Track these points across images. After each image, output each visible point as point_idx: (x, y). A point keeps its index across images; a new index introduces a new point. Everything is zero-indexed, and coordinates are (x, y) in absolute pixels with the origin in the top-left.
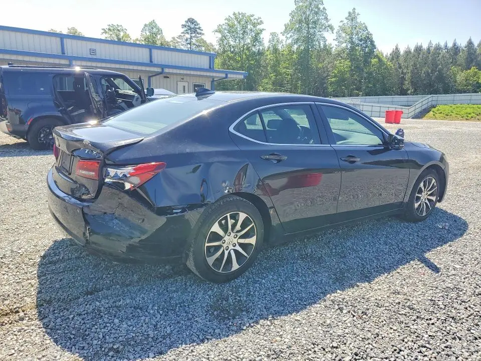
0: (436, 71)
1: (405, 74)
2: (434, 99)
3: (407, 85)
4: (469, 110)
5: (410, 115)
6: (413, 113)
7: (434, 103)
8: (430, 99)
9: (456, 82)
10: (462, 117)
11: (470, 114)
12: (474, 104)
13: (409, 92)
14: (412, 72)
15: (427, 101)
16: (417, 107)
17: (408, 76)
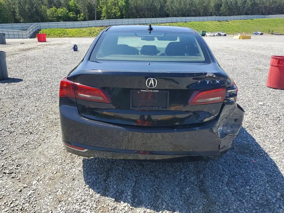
0: (34, 8)
1: (15, 8)
2: (38, 25)
3: (18, 16)
4: (59, 32)
5: (28, 36)
6: (29, 35)
7: (39, 28)
8: (36, 26)
9: (47, 15)
10: (57, 36)
11: (60, 34)
12: (60, 28)
13: (21, 21)
14: (19, 7)
15: (35, 27)
16: (30, 30)
17: (17, 10)
